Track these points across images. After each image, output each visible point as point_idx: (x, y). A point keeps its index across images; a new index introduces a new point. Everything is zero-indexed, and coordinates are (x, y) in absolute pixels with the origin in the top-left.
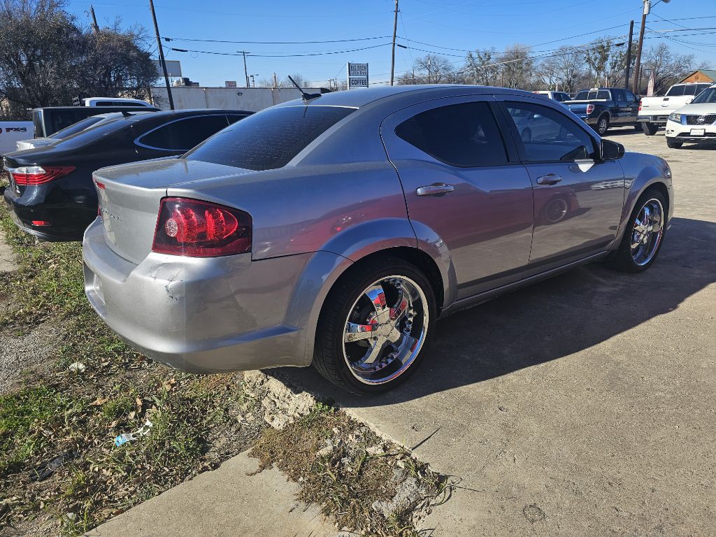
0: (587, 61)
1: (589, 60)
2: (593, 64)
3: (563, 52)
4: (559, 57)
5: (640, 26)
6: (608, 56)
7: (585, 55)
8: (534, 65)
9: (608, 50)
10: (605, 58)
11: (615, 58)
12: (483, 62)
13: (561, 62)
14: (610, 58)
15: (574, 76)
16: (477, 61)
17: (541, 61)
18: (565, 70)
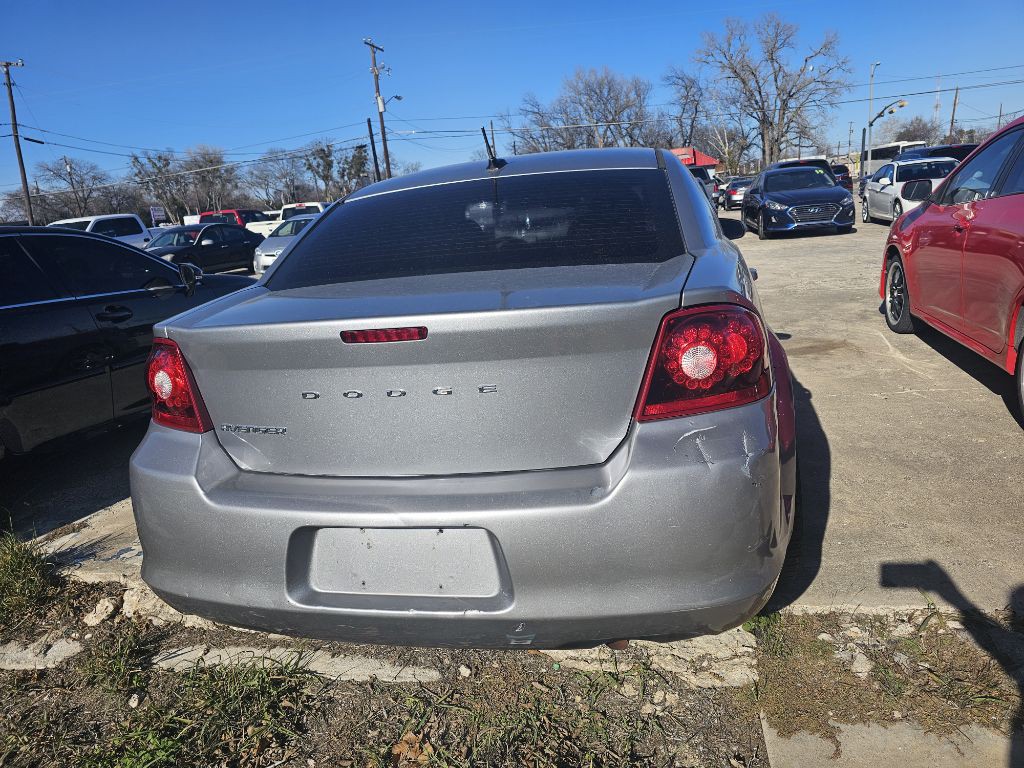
0: (308, 169)
1: (310, 167)
2: (318, 173)
3: (273, 157)
4: (271, 163)
5: (379, 125)
6: (332, 162)
7: (304, 161)
8: (237, 172)
9: (330, 155)
10: (329, 165)
11: (341, 165)
12: (159, 169)
13: (275, 168)
14: (335, 164)
15: (297, 188)
16: (149, 167)
17: (246, 169)
18: (284, 180)
